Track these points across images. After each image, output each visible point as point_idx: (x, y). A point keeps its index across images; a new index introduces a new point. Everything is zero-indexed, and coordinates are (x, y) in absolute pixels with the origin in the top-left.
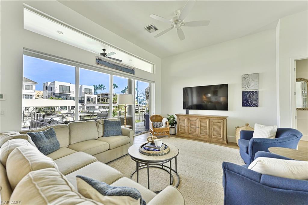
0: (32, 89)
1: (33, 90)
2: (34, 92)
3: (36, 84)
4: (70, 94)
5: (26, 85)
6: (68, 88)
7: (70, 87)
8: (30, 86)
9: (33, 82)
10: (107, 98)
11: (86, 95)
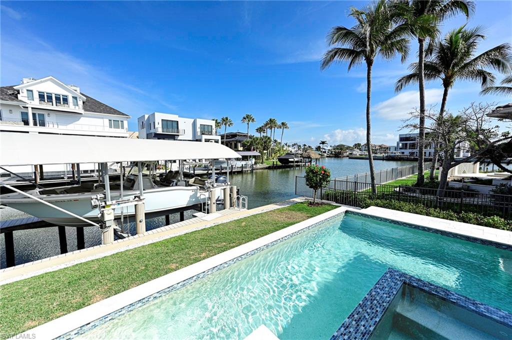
0: (123, 127)
1: (125, 128)
2: (126, 132)
3: (127, 118)
4: (178, 135)
5: (114, 121)
6: (176, 123)
7: (178, 122)
8: (120, 122)
9: (123, 114)
10: (237, 142)
11: (203, 136)
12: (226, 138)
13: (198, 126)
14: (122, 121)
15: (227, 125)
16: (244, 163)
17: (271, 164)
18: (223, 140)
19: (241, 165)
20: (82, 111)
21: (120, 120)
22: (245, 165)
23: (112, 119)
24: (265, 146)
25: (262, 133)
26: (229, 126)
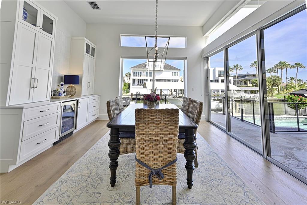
1: (178, 76)
3: (180, 71)
9: (178, 69)
10: (246, 81)
11: (220, 77)
12: (237, 78)
13: (216, 71)
14: (177, 72)
15: (238, 70)
16: (252, 95)
17: (282, 98)
18: (234, 80)
19: (250, 97)
21: (176, 72)
22: (253, 97)
23: (173, 72)
24: (274, 83)
25: (272, 73)
26: (240, 70)
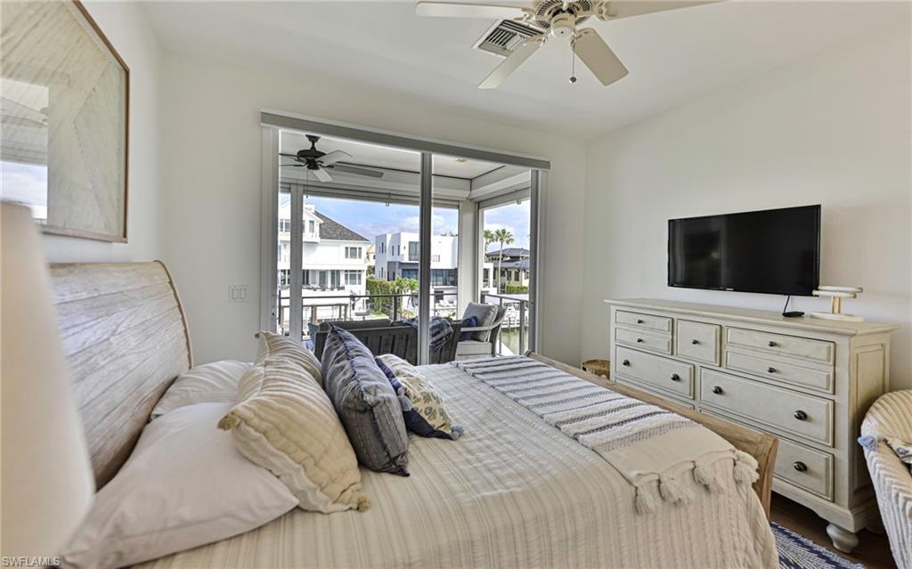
0: (360, 257)
2: (363, 263)
3: (366, 243)
5: (350, 248)
9: (362, 239)
12: (502, 261)
14: (360, 248)
15: (505, 243)
18: (497, 266)
20: (318, 239)
21: (357, 246)
26: (508, 242)
